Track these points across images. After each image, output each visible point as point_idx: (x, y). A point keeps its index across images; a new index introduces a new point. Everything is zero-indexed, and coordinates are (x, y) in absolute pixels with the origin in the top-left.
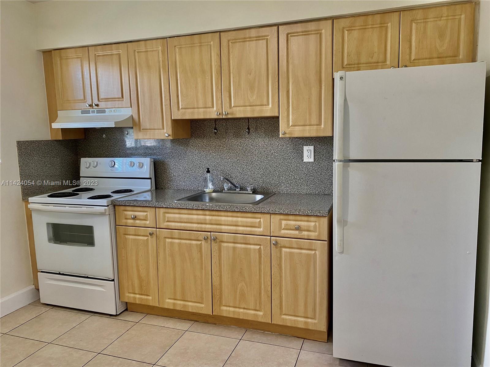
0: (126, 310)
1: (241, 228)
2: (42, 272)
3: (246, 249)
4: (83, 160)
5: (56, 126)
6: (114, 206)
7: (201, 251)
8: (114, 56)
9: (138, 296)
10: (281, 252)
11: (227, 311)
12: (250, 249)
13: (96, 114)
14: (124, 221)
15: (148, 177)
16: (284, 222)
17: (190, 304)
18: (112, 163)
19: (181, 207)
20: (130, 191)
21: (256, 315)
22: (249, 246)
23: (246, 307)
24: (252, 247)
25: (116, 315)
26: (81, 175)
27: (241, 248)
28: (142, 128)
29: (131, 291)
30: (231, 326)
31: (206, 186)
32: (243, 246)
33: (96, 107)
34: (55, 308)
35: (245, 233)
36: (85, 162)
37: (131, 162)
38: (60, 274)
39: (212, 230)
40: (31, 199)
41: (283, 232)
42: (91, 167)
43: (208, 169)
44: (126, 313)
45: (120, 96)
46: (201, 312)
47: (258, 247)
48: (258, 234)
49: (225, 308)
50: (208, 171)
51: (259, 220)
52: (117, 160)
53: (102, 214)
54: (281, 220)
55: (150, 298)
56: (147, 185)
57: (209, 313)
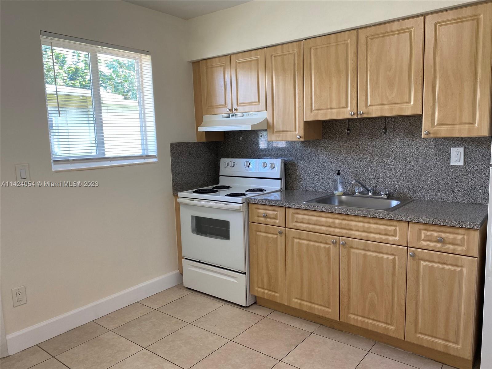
0: (255, 303)
1: (373, 236)
2: (186, 259)
3: (378, 258)
4: (222, 160)
5: (202, 129)
6: (248, 204)
7: (329, 255)
8: (253, 62)
9: (266, 291)
10: (419, 265)
11: (355, 319)
12: (383, 258)
13: (234, 118)
14: (256, 218)
15: (279, 177)
16: (424, 233)
17: (317, 306)
18: (247, 163)
19: (310, 209)
20: (262, 190)
21: (387, 329)
22: (381, 255)
23: (375, 319)
24: (385, 256)
25: (246, 307)
26: (220, 174)
27: (373, 257)
28: (275, 130)
29: (260, 286)
30: (359, 336)
31: (336, 189)
32: (375, 254)
33: (235, 111)
34: (195, 292)
35: (377, 240)
36: (224, 162)
37: (264, 163)
38: (200, 262)
39: (341, 235)
40: (180, 194)
41: (423, 243)
42: (229, 167)
43: (339, 171)
44: (254, 306)
45: (257, 100)
46: (327, 316)
47: (393, 257)
48: (392, 243)
49: (352, 316)
50: (339, 173)
51: (393, 228)
52: (251, 161)
53: (237, 211)
54: (420, 230)
55: (278, 295)
56: (277, 185)
57: (336, 319)
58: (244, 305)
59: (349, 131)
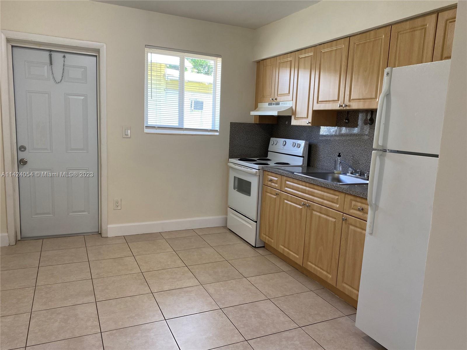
0: (264, 247)
1: (325, 202)
2: (230, 208)
3: (326, 220)
4: (272, 139)
5: (253, 113)
6: (264, 171)
7: (301, 214)
8: (288, 62)
9: (267, 237)
10: (348, 228)
11: (311, 266)
12: (329, 220)
13: (275, 106)
14: (267, 182)
15: (301, 155)
16: (353, 203)
17: (292, 253)
18: (284, 143)
20: (288, 164)
21: (327, 277)
22: (328, 218)
23: (321, 267)
24: (331, 219)
25: (255, 247)
26: (269, 150)
27: (323, 218)
28: (296, 117)
29: (264, 233)
30: (316, 282)
31: (335, 168)
32: (325, 216)
33: (275, 100)
34: (232, 232)
35: (327, 206)
36: (273, 140)
37: (293, 143)
38: (235, 211)
39: (309, 200)
41: (352, 211)
42: (274, 145)
43: (340, 154)
44: (263, 248)
45: (288, 93)
46: (296, 261)
47: (334, 220)
48: (335, 209)
49: (309, 263)
50: (339, 156)
51: (337, 197)
52: (287, 140)
53: (255, 175)
54: (351, 200)
55: (273, 241)
56: (300, 161)
57: (300, 264)
58: (254, 245)
59: (347, 121)
